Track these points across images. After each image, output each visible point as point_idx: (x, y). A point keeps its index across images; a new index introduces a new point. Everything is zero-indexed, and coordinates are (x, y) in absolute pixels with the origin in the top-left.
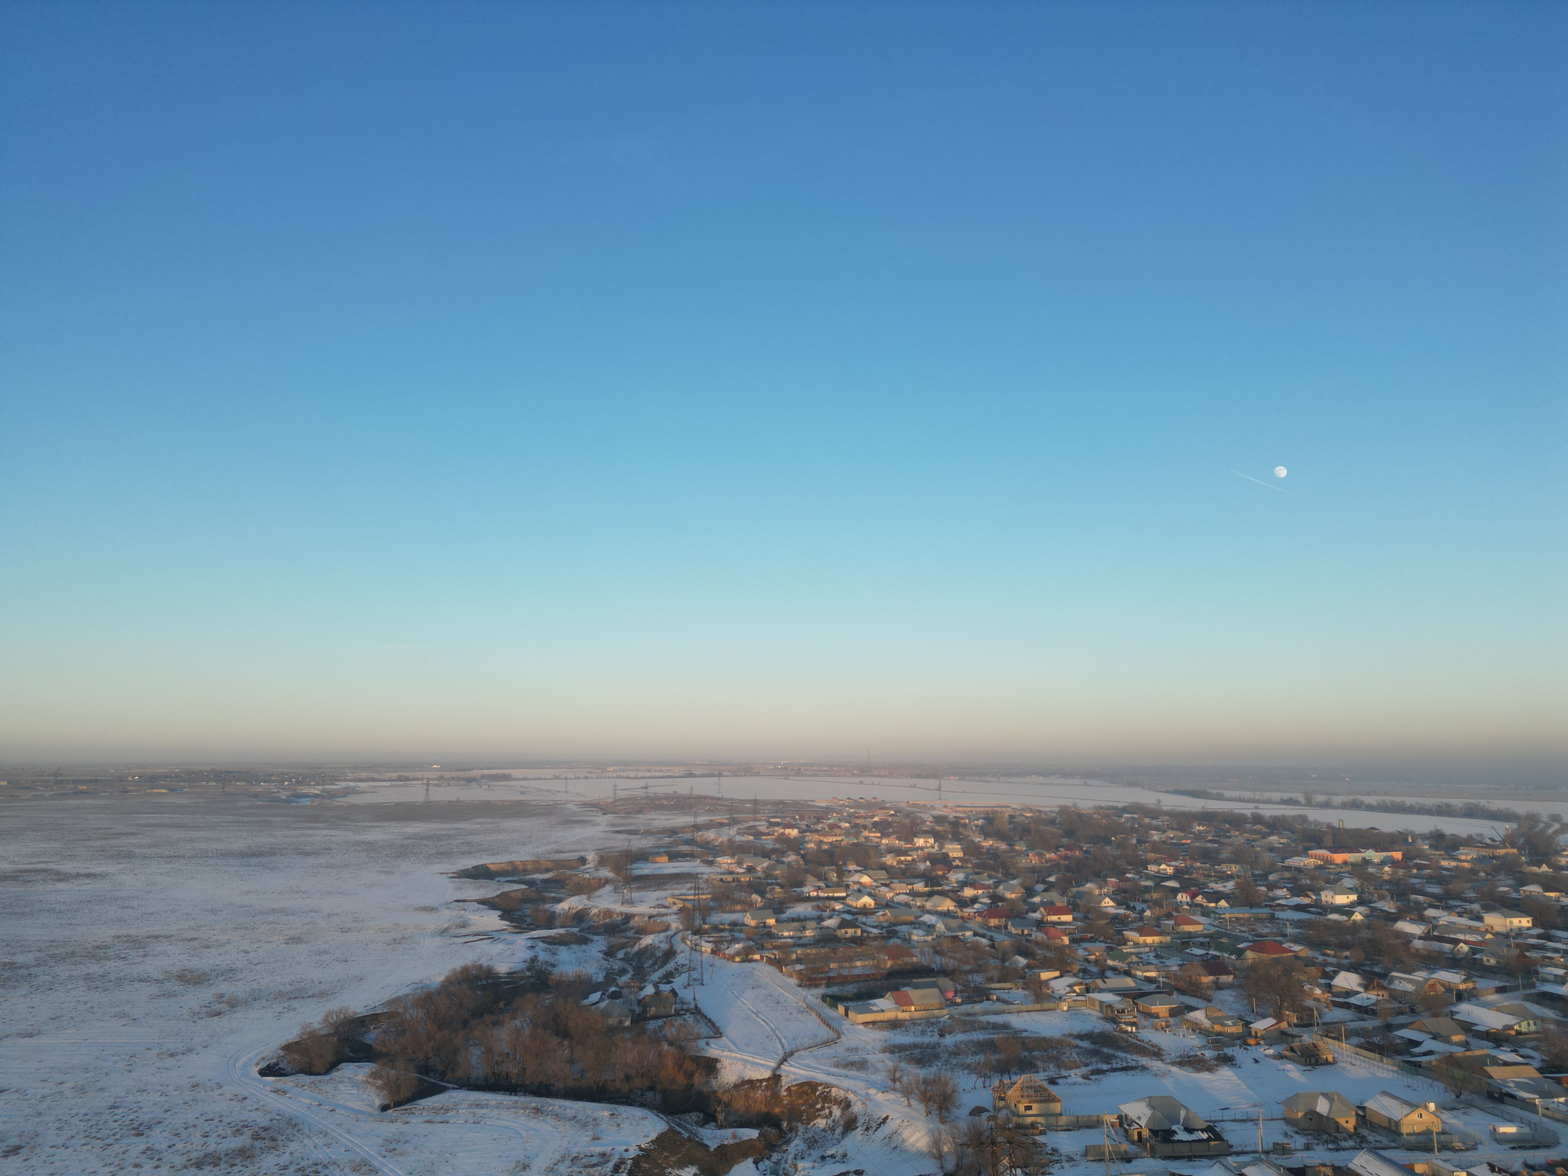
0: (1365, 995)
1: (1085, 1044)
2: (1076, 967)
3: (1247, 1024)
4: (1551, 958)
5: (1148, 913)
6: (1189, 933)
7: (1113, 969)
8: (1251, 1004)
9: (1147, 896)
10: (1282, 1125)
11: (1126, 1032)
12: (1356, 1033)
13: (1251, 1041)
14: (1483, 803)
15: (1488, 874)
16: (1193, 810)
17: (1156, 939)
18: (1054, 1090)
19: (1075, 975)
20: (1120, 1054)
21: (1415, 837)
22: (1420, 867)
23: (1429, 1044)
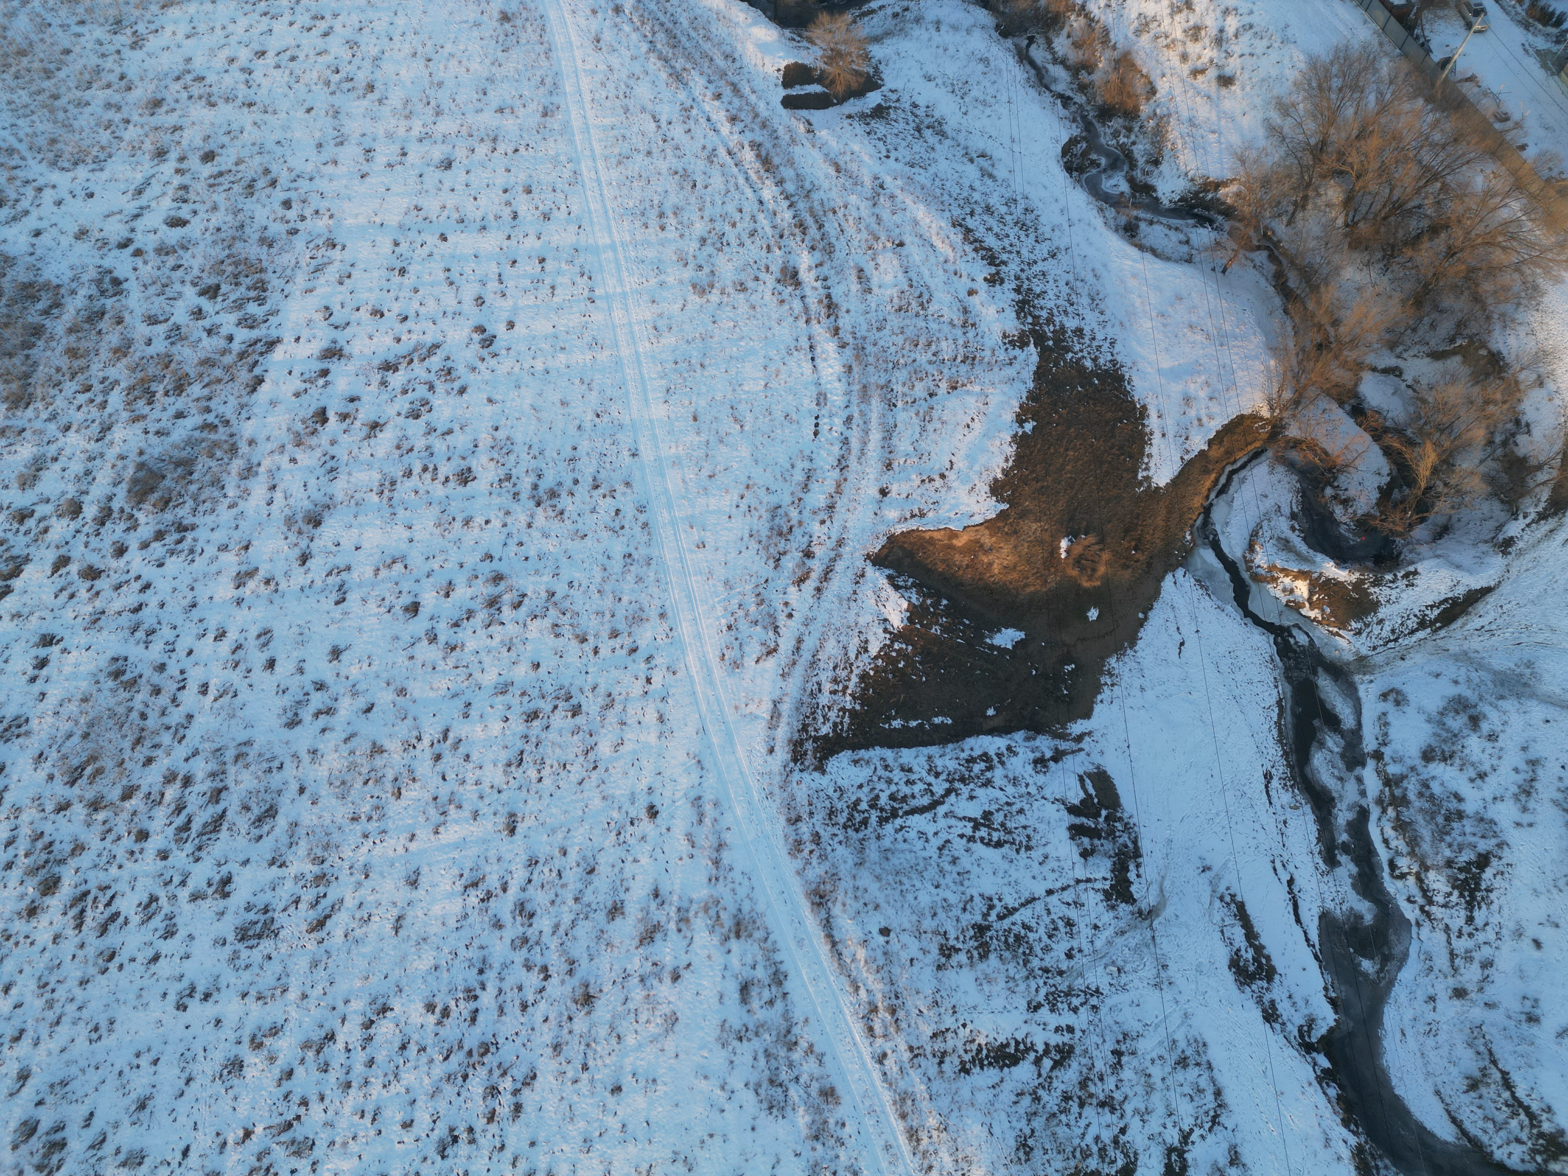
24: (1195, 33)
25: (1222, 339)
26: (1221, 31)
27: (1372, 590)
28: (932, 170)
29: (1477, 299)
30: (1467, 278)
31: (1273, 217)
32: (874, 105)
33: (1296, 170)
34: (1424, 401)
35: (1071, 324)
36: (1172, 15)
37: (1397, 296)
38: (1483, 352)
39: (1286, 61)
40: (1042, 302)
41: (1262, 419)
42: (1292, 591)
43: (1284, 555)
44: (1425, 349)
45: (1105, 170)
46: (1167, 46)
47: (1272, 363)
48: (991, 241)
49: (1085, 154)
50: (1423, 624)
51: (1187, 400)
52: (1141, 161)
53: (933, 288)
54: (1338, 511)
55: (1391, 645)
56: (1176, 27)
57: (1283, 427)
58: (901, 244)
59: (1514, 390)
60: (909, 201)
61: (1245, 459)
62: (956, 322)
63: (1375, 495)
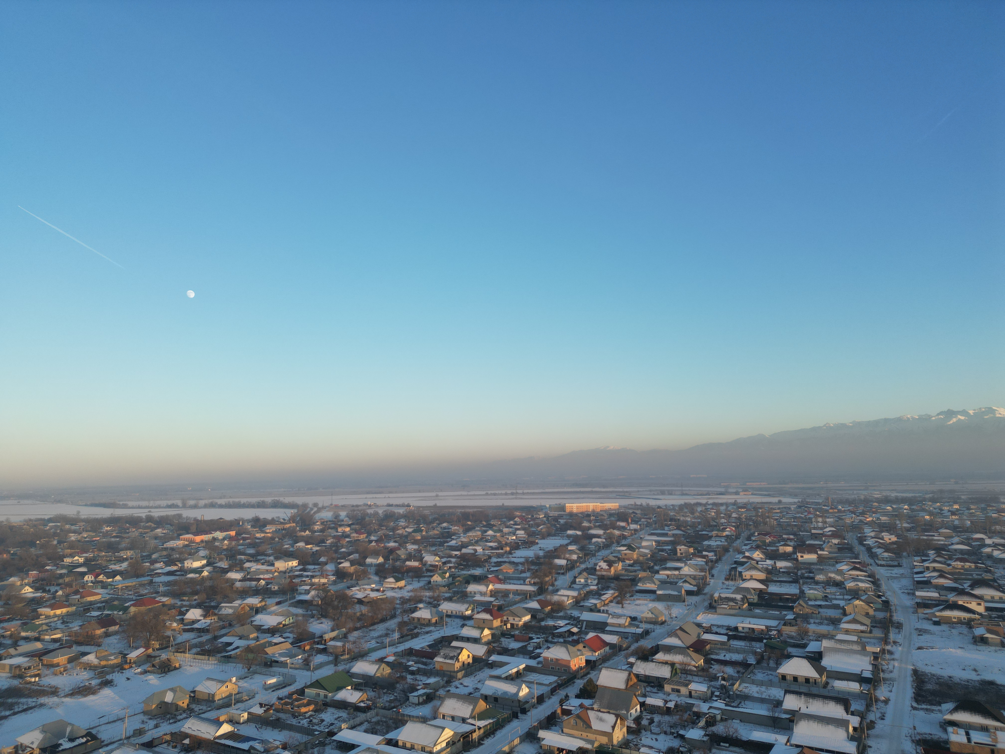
0: (203, 621)
3: (124, 656)
4: (305, 581)
5: (60, 593)
6: (91, 601)
7: (26, 639)
8: (129, 642)
9: (61, 581)
10: (142, 717)
11: (30, 682)
12: (195, 646)
13: (126, 666)
14: (281, 499)
15: (279, 539)
16: (104, 516)
17: (64, 610)
20: (23, 700)
21: (244, 521)
22: (244, 539)
23: (238, 643)
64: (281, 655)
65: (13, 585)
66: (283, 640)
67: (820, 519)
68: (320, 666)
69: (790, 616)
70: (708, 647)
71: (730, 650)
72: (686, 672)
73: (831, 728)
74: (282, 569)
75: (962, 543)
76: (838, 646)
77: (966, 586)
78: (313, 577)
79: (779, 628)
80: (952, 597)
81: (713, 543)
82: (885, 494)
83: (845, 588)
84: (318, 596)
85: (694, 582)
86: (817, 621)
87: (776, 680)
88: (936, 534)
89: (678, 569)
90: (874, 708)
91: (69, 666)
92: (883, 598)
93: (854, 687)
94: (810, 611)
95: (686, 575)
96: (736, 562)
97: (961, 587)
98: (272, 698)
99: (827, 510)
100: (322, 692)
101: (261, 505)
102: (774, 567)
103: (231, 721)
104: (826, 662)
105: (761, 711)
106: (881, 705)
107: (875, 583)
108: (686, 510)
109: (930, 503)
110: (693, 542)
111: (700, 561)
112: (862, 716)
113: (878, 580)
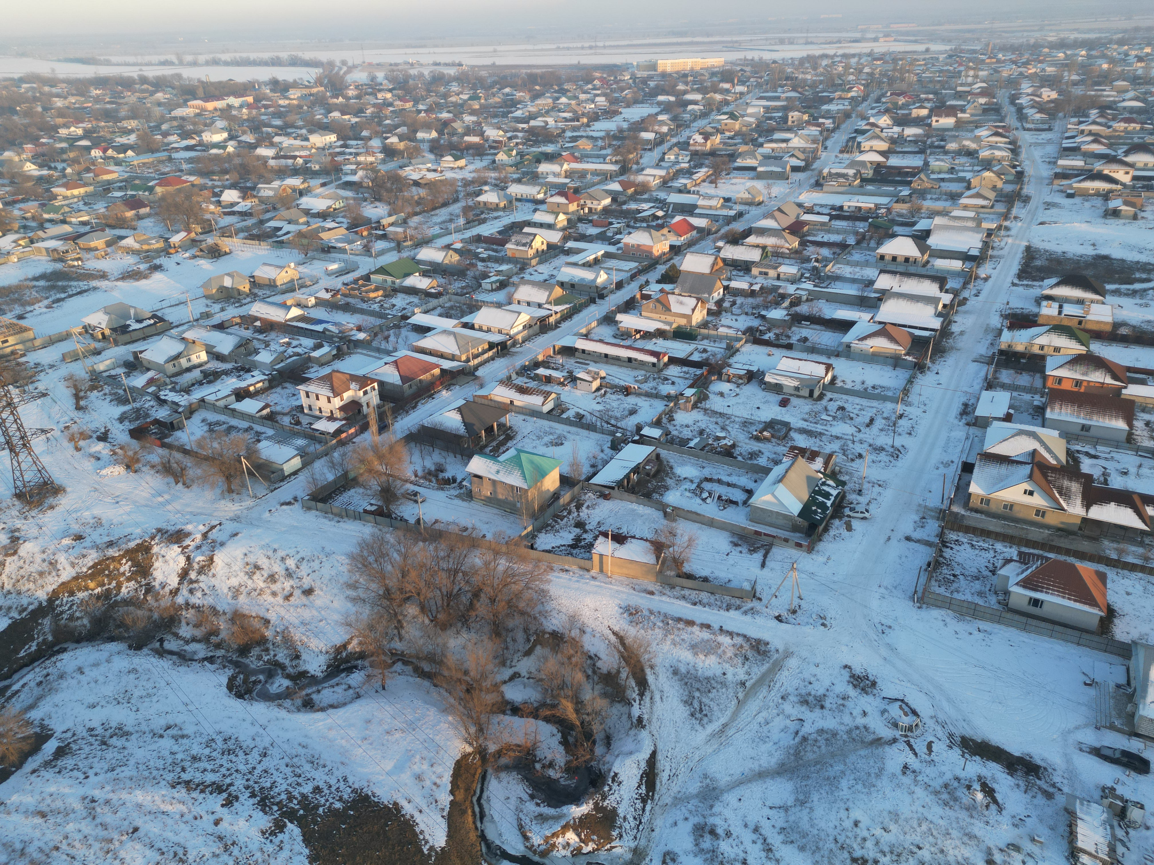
0: (243, 204)
1: (42, 283)
2: (16, 226)
3: (166, 240)
4: (348, 159)
5: (69, 170)
6: (108, 181)
7: (51, 221)
8: (166, 225)
9: (65, 156)
10: (204, 301)
11: (74, 266)
12: (242, 230)
13: (172, 251)
14: (300, 54)
15: (308, 107)
16: (87, 76)
17: (82, 191)
18: (23, 323)
19: (17, 232)
20: (74, 283)
21: (259, 84)
22: (266, 107)
23: (287, 228)
24: (272, 578)
25: (412, 726)
26: (287, 570)
27: (605, 804)
28: (132, 762)
29: (523, 613)
30: (510, 607)
31: (389, 642)
32: (53, 750)
33: (382, 611)
34: (541, 680)
35: (307, 789)
36: (250, 577)
37: (485, 638)
38: (547, 636)
39: (336, 564)
40: (277, 790)
41: (470, 754)
42: (568, 844)
43: (546, 825)
44: (520, 654)
45: (266, 682)
46: (259, 594)
47: (450, 718)
48: (210, 778)
49: (245, 681)
50: (644, 801)
51: (419, 778)
52: (287, 662)
53: (182, 841)
54: (551, 773)
55: (641, 828)
56: (259, 581)
57: (485, 750)
58: (136, 830)
59: (575, 643)
60: (124, 795)
61: (479, 786)
62: (217, 852)
63: (561, 748)
64: (337, 240)
65: (10, 161)
66: (337, 225)
67: (971, 73)
68: (382, 253)
69: (905, 192)
70: (806, 229)
71: (829, 231)
72: (777, 254)
73: (920, 305)
74: (319, 145)
75: (1136, 99)
76: (952, 223)
77: (1120, 152)
78: (357, 154)
79: (889, 206)
80: (1098, 166)
81: (833, 107)
82: (1062, 36)
83: (978, 158)
84: (367, 177)
85: (802, 156)
86: (934, 197)
87: (872, 260)
88: (1107, 88)
89: (786, 141)
90: (971, 286)
91: (109, 250)
92: (1019, 169)
93: (957, 265)
94: (930, 186)
95: (794, 148)
96: (857, 131)
97: (1113, 153)
98: (337, 283)
99: (983, 60)
100: (389, 279)
101: (276, 62)
102: (901, 136)
103: (298, 305)
104: (932, 241)
105: (851, 290)
106: (979, 282)
107: (1015, 150)
108: (807, 65)
109: (1116, 46)
110: (809, 107)
111: (814, 131)
112: (956, 293)
113: (1020, 147)
